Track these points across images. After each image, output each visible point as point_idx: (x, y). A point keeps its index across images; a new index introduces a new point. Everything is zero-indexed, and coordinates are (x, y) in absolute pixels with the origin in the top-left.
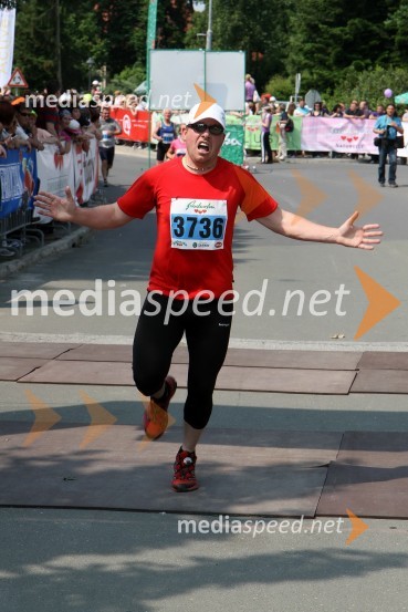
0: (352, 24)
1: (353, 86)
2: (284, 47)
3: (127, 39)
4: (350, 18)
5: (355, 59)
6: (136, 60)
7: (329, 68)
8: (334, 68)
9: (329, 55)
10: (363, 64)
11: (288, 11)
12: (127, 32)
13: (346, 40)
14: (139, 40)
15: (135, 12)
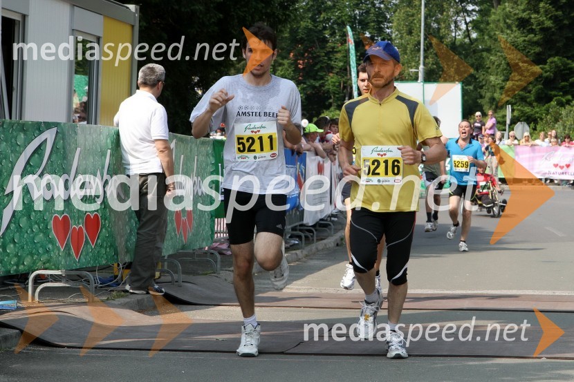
0: (551, 63)
1: (556, 120)
2: (481, 87)
3: (322, 85)
4: (550, 56)
5: (556, 96)
6: (330, 105)
7: (530, 104)
8: (535, 104)
9: (529, 92)
10: (564, 100)
11: (485, 54)
12: (322, 78)
13: (547, 78)
14: (334, 86)
15: (330, 59)
